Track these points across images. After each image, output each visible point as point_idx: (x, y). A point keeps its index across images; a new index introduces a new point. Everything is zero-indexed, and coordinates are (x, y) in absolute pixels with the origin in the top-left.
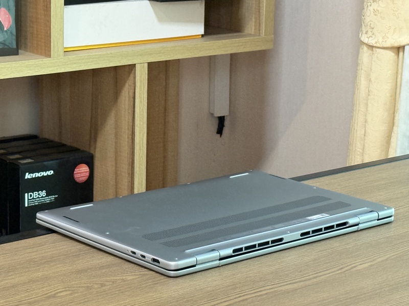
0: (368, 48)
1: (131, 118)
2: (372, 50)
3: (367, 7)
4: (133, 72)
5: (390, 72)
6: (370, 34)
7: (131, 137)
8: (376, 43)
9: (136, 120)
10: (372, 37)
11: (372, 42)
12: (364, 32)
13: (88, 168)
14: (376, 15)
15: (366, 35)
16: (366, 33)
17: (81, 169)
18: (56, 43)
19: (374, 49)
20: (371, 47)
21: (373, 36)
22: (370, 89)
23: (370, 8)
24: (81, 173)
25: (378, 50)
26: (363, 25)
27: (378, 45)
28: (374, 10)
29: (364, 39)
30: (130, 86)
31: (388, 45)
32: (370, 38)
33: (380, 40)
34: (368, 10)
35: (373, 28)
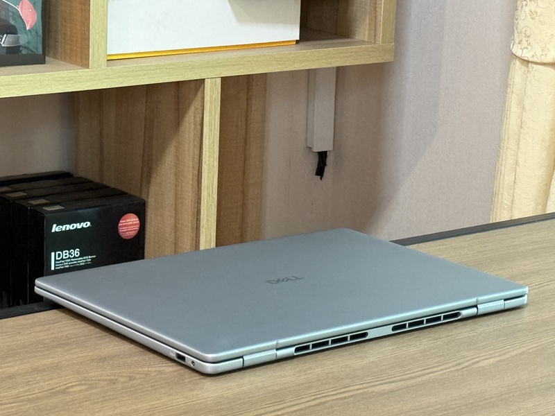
0: (522, 64)
1: (197, 153)
2: (528, 66)
3: (522, 7)
4: (201, 89)
5: (551, 97)
6: (524, 44)
7: (196, 178)
8: (533, 56)
9: (204, 156)
10: (527, 48)
11: (527, 55)
12: (517, 41)
13: (137, 219)
14: (533, 19)
15: (519, 46)
16: (520, 42)
17: (127, 220)
18: (96, 49)
19: (530, 65)
20: (526, 62)
21: (529, 47)
22: (523, 119)
23: (525, 8)
24: (129, 225)
25: (535, 66)
26: (516, 32)
27: (535, 59)
28: (531, 11)
29: (517, 50)
30: (196, 109)
31: (549, 59)
32: (525, 50)
33: (539, 52)
34: (523, 12)
35: (529, 37)
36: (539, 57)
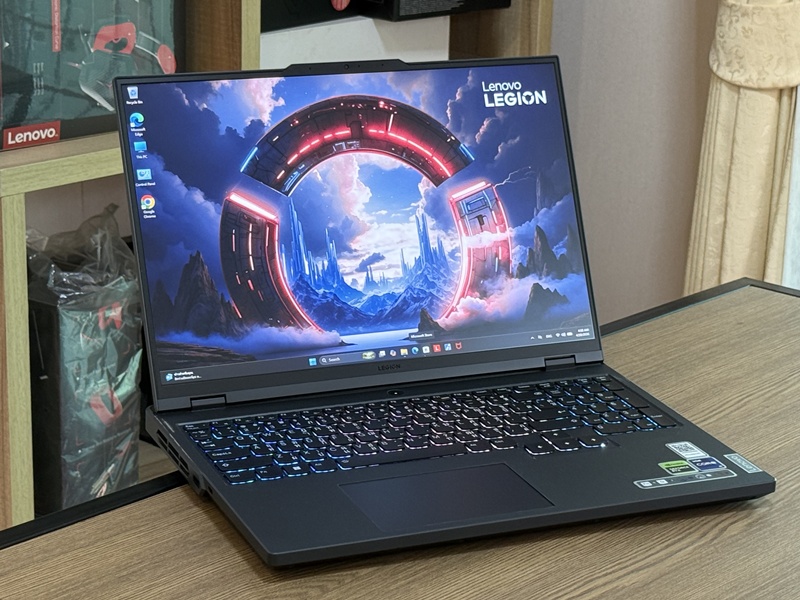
0: (730, 88)
2: (739, 93)
3: (731, 22)
5: (768, 127)
6: (736, 66)
8: (747, 81)
10: (739, 71)
11: (739, 79)
12: (724, 63)
14: (747, 37)
15: (728, 69)
16: (728, 64)
19: (742, 90)
20: (737, 88)
21: (742, 71)
22: (735, 153)
23: (734, 24)
25: (748, 92)
27: (750, 84)
28: (744, 28)
29: (724, 72)
31: (768, 84)
32: (736, 74)
33: (755, 76)
34: (732, 28)
35: (741, 58)
36: (755, 81)
